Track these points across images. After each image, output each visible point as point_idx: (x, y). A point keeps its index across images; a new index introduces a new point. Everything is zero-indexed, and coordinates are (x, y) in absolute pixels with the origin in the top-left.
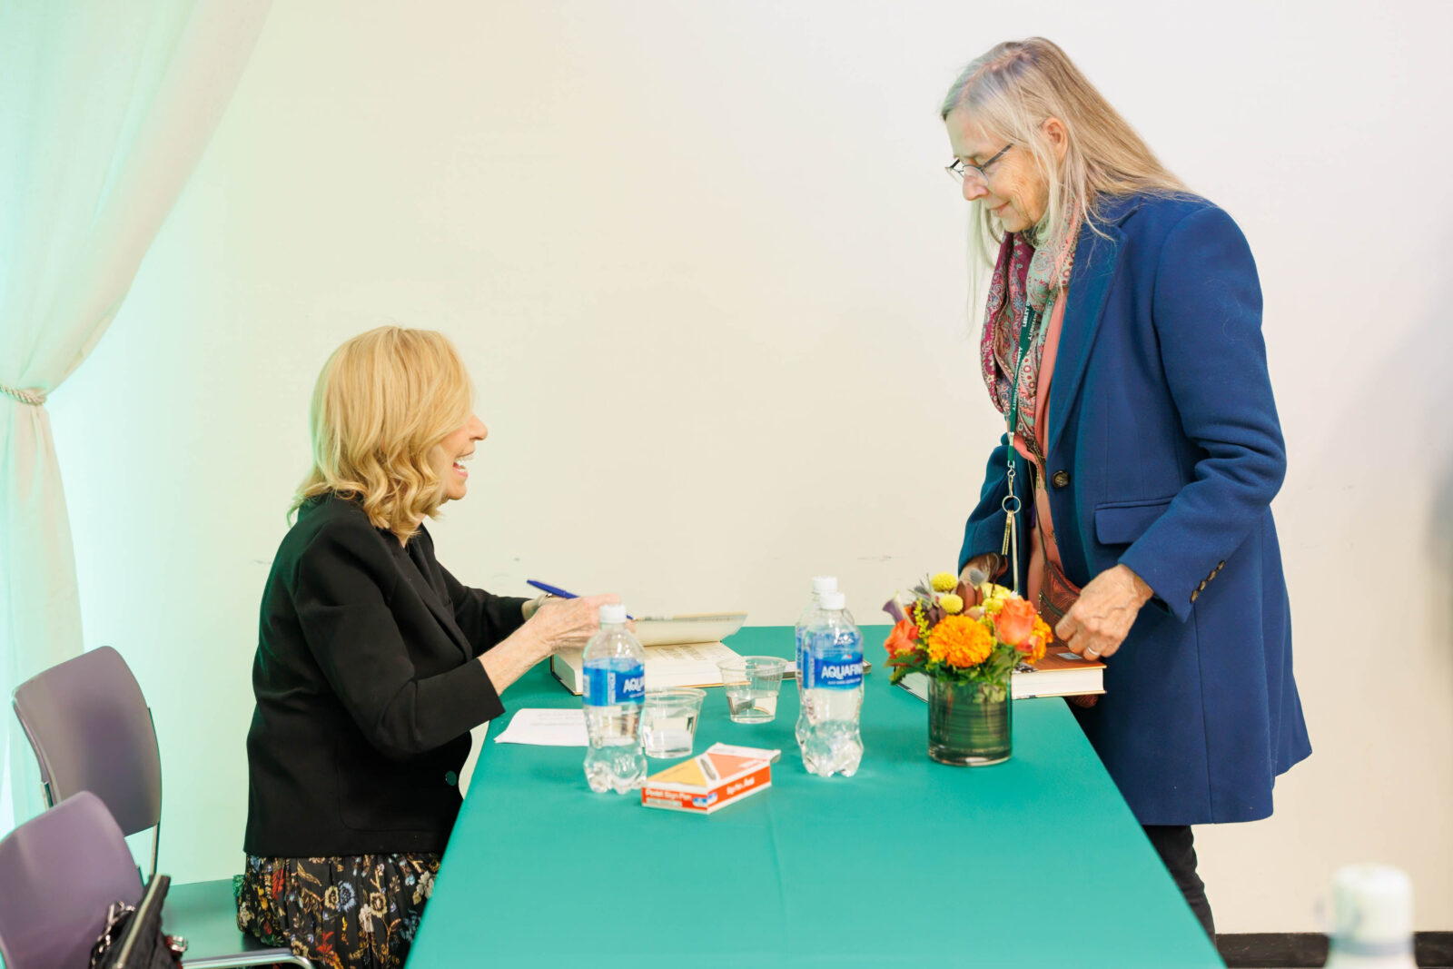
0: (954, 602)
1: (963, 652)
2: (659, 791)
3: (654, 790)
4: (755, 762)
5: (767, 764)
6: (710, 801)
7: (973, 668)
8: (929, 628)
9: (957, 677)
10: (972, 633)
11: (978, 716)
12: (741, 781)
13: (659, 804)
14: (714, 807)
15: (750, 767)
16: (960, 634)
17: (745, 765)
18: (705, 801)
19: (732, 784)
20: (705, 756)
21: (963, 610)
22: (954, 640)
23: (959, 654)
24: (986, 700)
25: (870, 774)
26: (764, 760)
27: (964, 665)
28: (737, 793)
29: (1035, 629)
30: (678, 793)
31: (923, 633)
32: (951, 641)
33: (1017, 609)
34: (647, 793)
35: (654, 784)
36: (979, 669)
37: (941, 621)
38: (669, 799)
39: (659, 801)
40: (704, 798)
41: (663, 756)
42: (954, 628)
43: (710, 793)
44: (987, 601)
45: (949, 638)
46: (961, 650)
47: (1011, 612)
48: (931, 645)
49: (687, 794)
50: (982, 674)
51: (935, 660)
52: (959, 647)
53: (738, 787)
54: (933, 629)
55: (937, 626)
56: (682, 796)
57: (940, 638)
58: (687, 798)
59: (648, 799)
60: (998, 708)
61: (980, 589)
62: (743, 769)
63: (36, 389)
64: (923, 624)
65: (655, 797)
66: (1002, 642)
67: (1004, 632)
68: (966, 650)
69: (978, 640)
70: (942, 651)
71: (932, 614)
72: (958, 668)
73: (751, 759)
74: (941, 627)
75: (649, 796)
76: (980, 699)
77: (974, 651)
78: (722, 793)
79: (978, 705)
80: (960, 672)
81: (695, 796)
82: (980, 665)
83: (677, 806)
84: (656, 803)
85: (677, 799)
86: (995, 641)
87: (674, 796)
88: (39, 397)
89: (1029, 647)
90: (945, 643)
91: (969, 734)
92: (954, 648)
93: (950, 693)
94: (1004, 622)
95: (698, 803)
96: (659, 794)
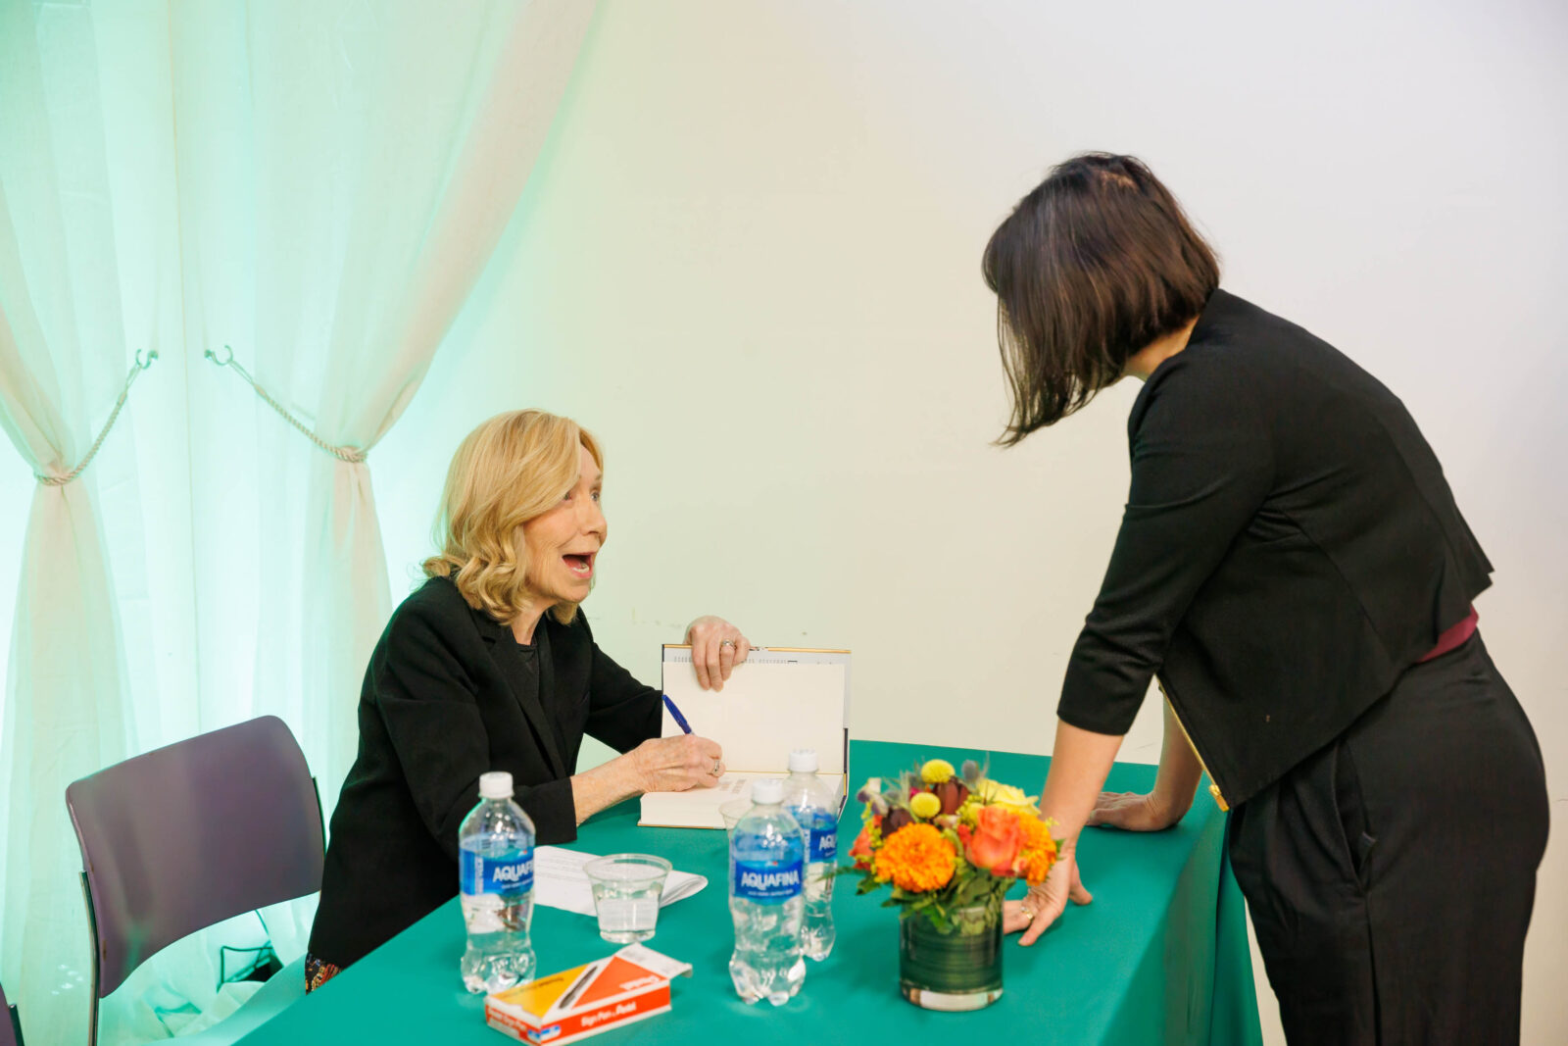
0: (926, 803)
1: (909, 875)
2: (500, 1012)
3: (495, 1010)
4: (653, 979)
5: (669, 982)
6: (545, 1037)
7: (926, 892)
8: (882, 837)
10: (928, 850)
11: (947, 949)
12: (612, 1007)
13: (499, 1026)
15: (634, 988)
16: (912, 851)
17: (628, 986)
18: (538, 1036)
19: (594, 1013)
20: (606, 962)
21: (934, 818)
22: (904, 857)
23: (905, 877)
24: (956, 931)
26: (662, 978)
27: (914, 890)
28: (601, 1023)
30: (516, 1019)
31: (875, 842)
32: (899, 860)
33: (992, 826)
34: (492, 1011)
35: (496, 1003)
36: (935, 896)
37: (901, 828)
38: (507, 1024)
39: (500, 1025)
40: (538, 1032)
42: (907, 842)
43: (546, 1028)
44: (968, 805)
45: (897, 854)
46: (907, 871)
47: (984, 829)
48: (877, 860)
49: (523, 1023)
50: (942, 901)
52: (904, 866)
53: (604, 1015)
54: (887, 839)
55: (895, 835)
56: (518, 1024)
57: (887, 852)
58: (523, 1028)
59: (491, 1020)
60: (979, 941)
62: (624, 990)
64: (877, 830)
65: (496, 1019)
66: (973, 863)
67: (975, 852)
68: (912, 872)
69: (933, 861)
70: (889, 869)
71: (893, 821)
72: (909, 892)
73: (648, 976)
74: (893, 838)
75: (492, 1016)
77: (923, 874)
78: (570, 1026)
79: (945, 937)
81: (531, 1028)
82: (938, 892)
83: (514, 1033)
84: (495, 1026)
85: (514, 1027)
86: (961, 861)
89: (1010, 872)
90: (889, 858)
92: (900, 868)
95: (532, 1037)
96: (499, 1016)
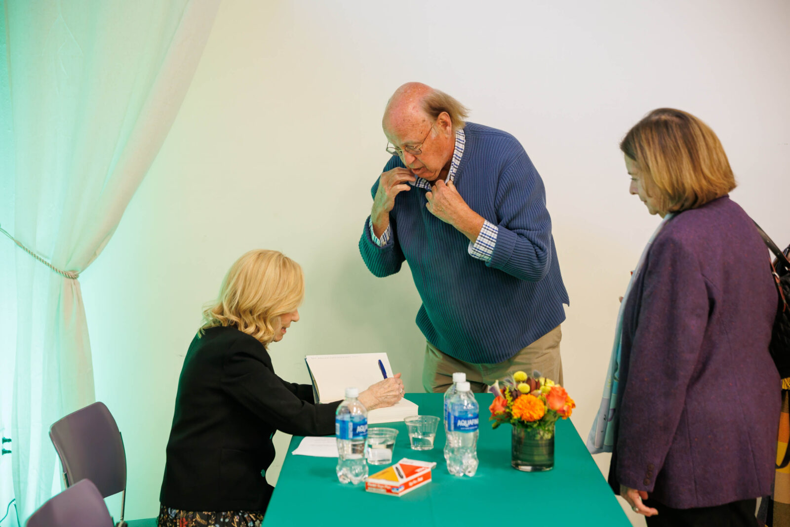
0: (524, 387)
2: (374, 484)
3: (372, 483)
4: (423, 468)
5: (429, 470)
6: (400, 490)
7: (535, 422)
8: (512, 401)
9: (527, 426)
10: (535, 404)
11: (537, 446)
12: (416, 479)
13: (374, 491)
14: (402, 493)
15: (421, 471)
16: (528, 405)
17: (418, 470)
18: (397, 490)
19: (412, 481)
20: (398, 465)
21: (530, 392)
22: (526, 408)
23: (528, 415)
24: (542, 438)
25: (481, 475)
26: (428, 468)
27: (530, 420)
28: (414, 485)
29: (567, 402)
30: (384, 485)
31: (509, 403)
32: (524, 408)
33: (558, 392)
34: (369, 484)
35: (372, 480)
36: (538, 423)
37: (519, 397)
38: (379, 488)
39: (374, 489)
40: (397, 488)
41: (377, 464)
42: (525, 401)
43: (401, 486)
44: (542, 387)
45: (523, 406)
46: (529, 413)
47: (555, 393)
48: (513, 410)
49: (389, 486)
50: (539, 425)
51: (515, 417)
52: (528, 411)
53: (415, 482)
54: (514, 402)
55: (517, 400)
56: (386, 487)
57: (518, 406)
58: (389, 488)
59: (369, 488)
60: (547, 442)
61: (539, 381)
62: (417, 473)
63: (74, 271)
64: (509, 399)
65: (372, 487)
66: (550, 408)
67: (551, 403)
68: (531, 413)
69: (538, 408)
70: (519, 413)
71: (514, 394)
72: (527, 422)
73: (421, 467)
74: (519, 400)
75: (369, 486)
76: (538, 437)
77: (535, 413)
78: (406, 486)
79: (537, 441)
80: (529, 424)
81: (393, 487)
82: (538, 421)
84: (373, 490)
85: (384, 488)
86: (546, 408)
87: (382, 487)
88: (75, 275)
89: (564, 411)
90: (520, 409)
91: (532, 455)
92: (525, 411)
93: (523, 434)
94: (551, 399)
95: (394, 491)
96: (374, 485)
